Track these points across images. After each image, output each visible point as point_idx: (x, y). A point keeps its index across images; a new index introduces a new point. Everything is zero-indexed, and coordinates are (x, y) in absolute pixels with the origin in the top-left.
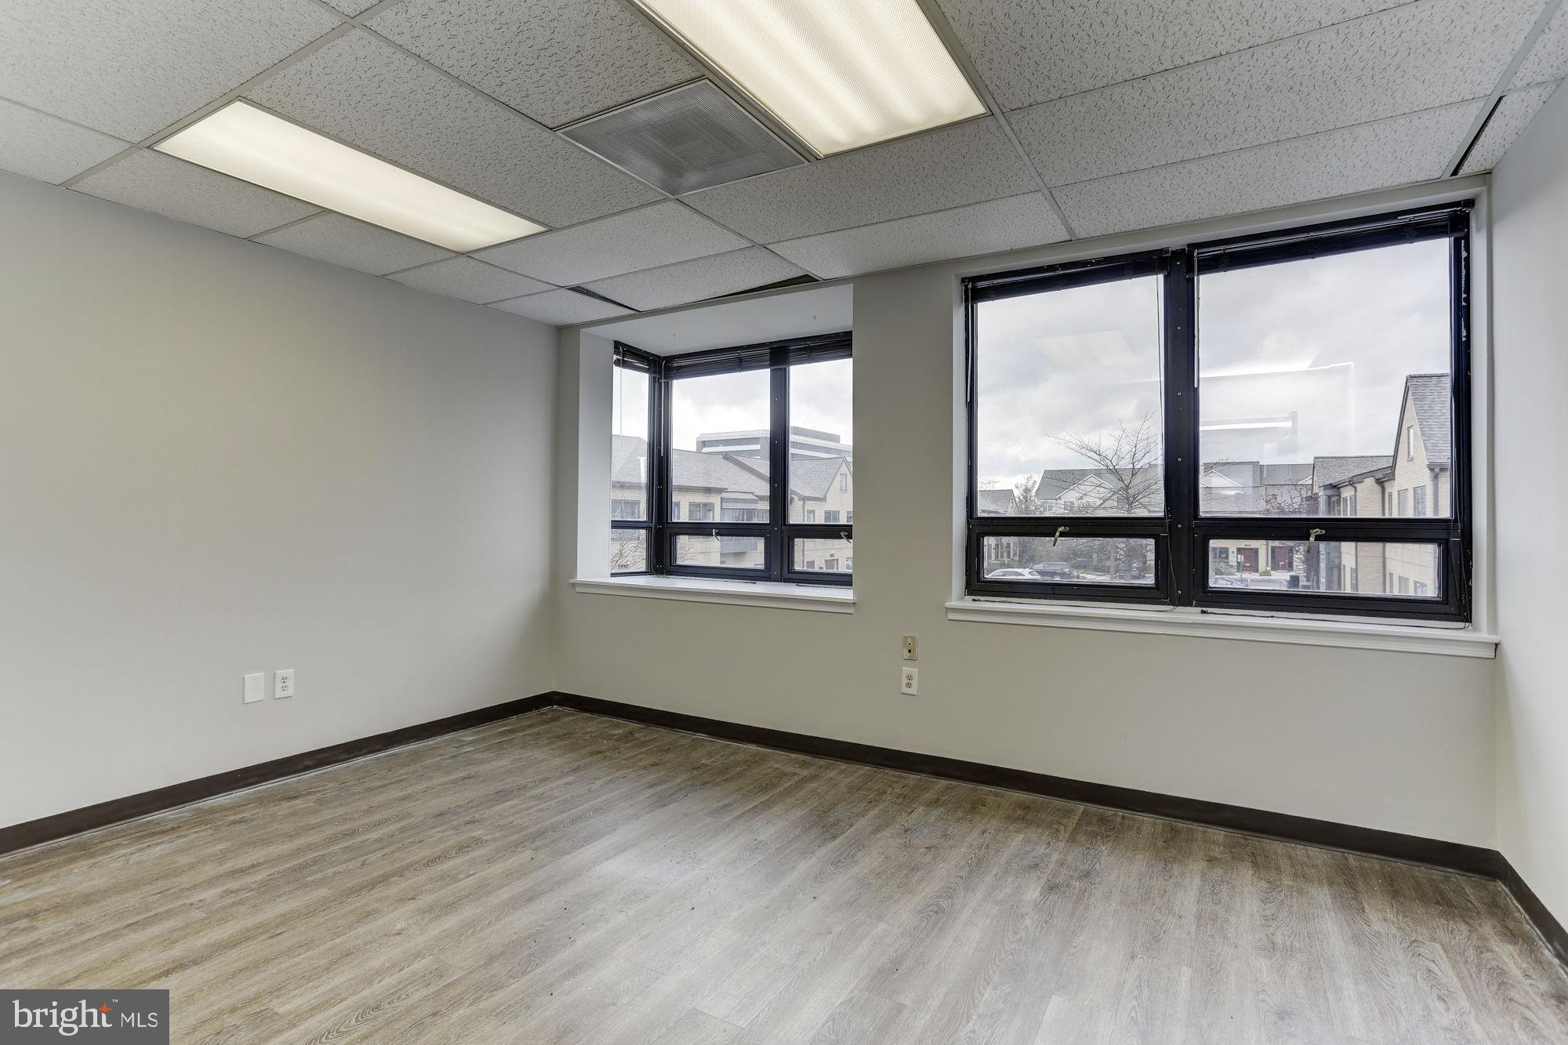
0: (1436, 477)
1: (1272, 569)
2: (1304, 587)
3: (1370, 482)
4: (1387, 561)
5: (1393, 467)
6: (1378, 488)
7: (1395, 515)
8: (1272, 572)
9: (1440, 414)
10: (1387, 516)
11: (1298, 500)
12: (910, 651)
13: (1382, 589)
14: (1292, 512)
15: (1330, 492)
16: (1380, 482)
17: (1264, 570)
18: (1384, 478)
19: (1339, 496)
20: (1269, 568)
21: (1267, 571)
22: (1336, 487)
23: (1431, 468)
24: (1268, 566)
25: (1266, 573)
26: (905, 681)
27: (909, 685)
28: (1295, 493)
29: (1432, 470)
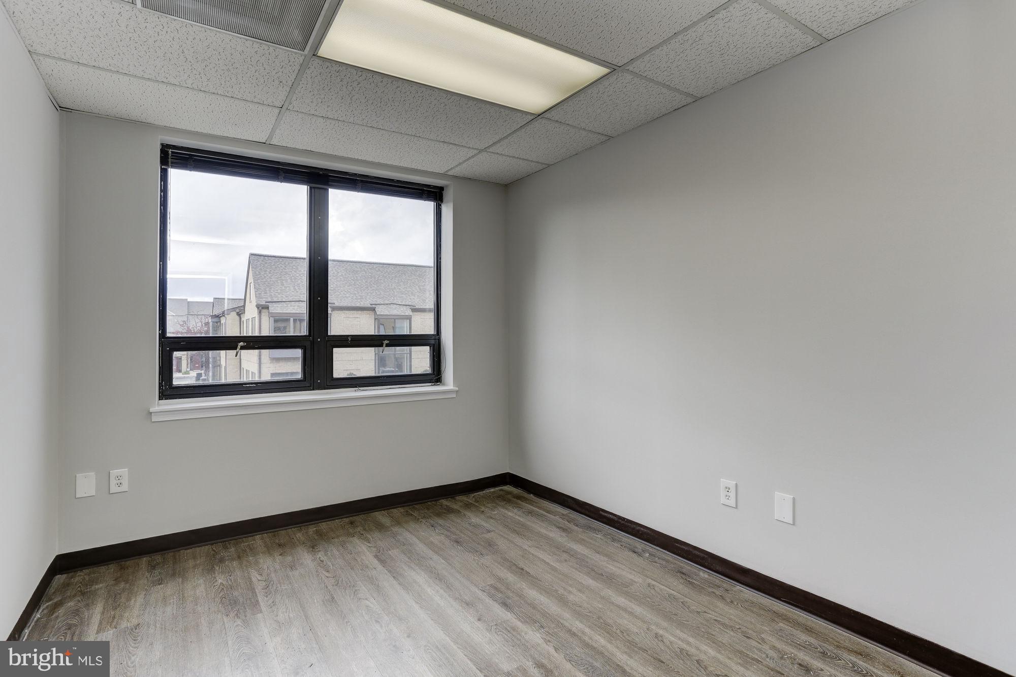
0: (260, 312)
1: (191, 370)
2: (204, 380)
3: (234, 314)
4: (242, 361)
5: (244, 306)
6: (237, 318)
7: (245, 335)
8: (191, 372)
9: (263, 277)
10: (242, 335)
11: (200, 324)
13: (239, 378)
14: (198, 333)
15: (216, 320)
16: (239, 315)
17: (185, 370)
18: (240, 312)
19: (220, 322)
20: (189, 369)
21: (187, 371)
22: (218, 317)
23: (258, 306)
24: (188, 368)
25: (187, 373)
28: (197, 320)
29: (258, 308)
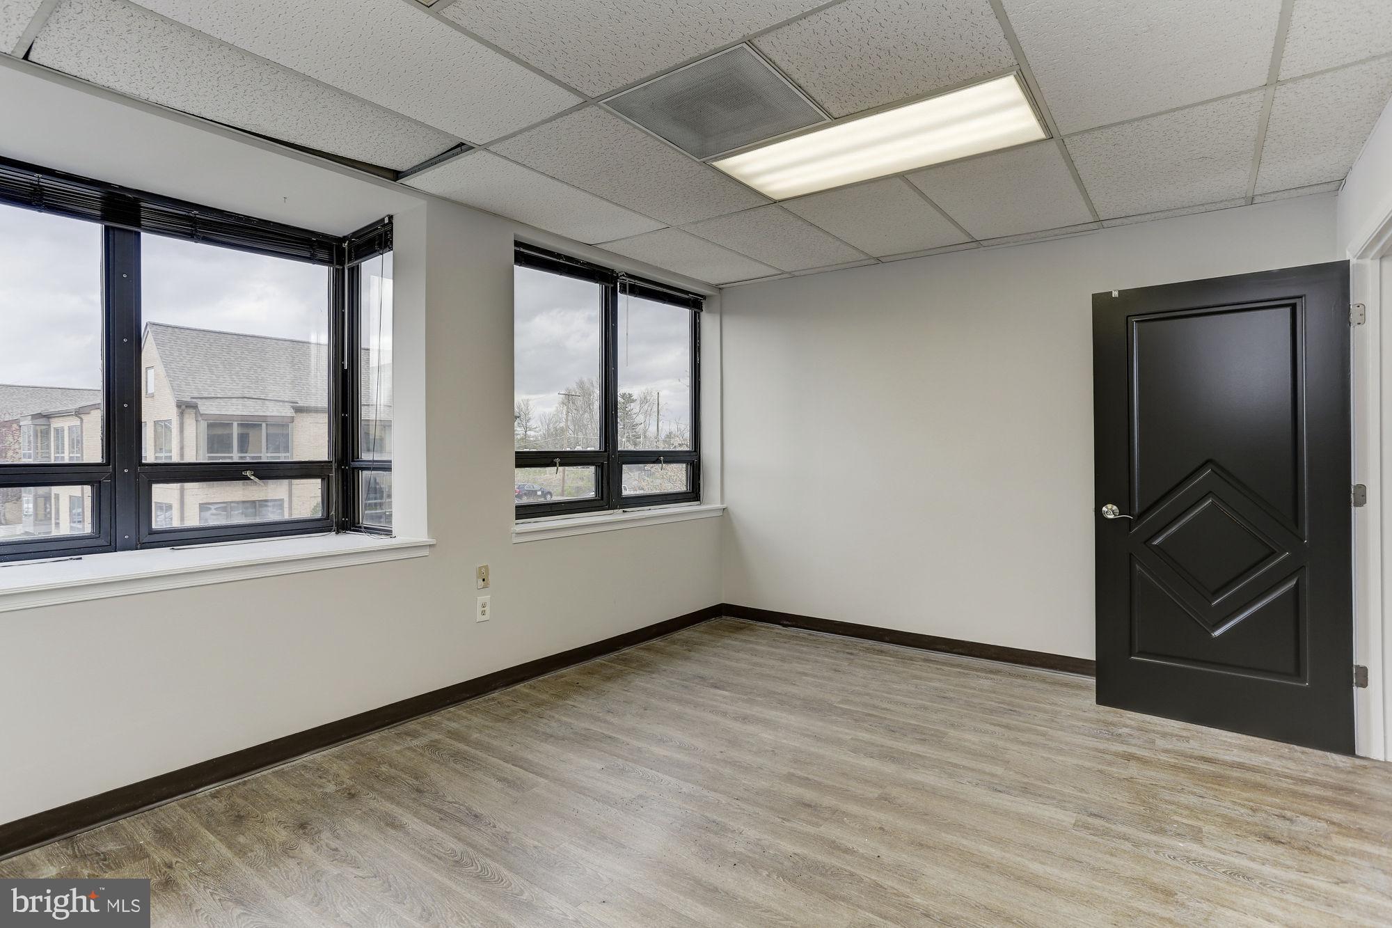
12: (484, 580)
26: (479, 609)
27: (483, 613)
